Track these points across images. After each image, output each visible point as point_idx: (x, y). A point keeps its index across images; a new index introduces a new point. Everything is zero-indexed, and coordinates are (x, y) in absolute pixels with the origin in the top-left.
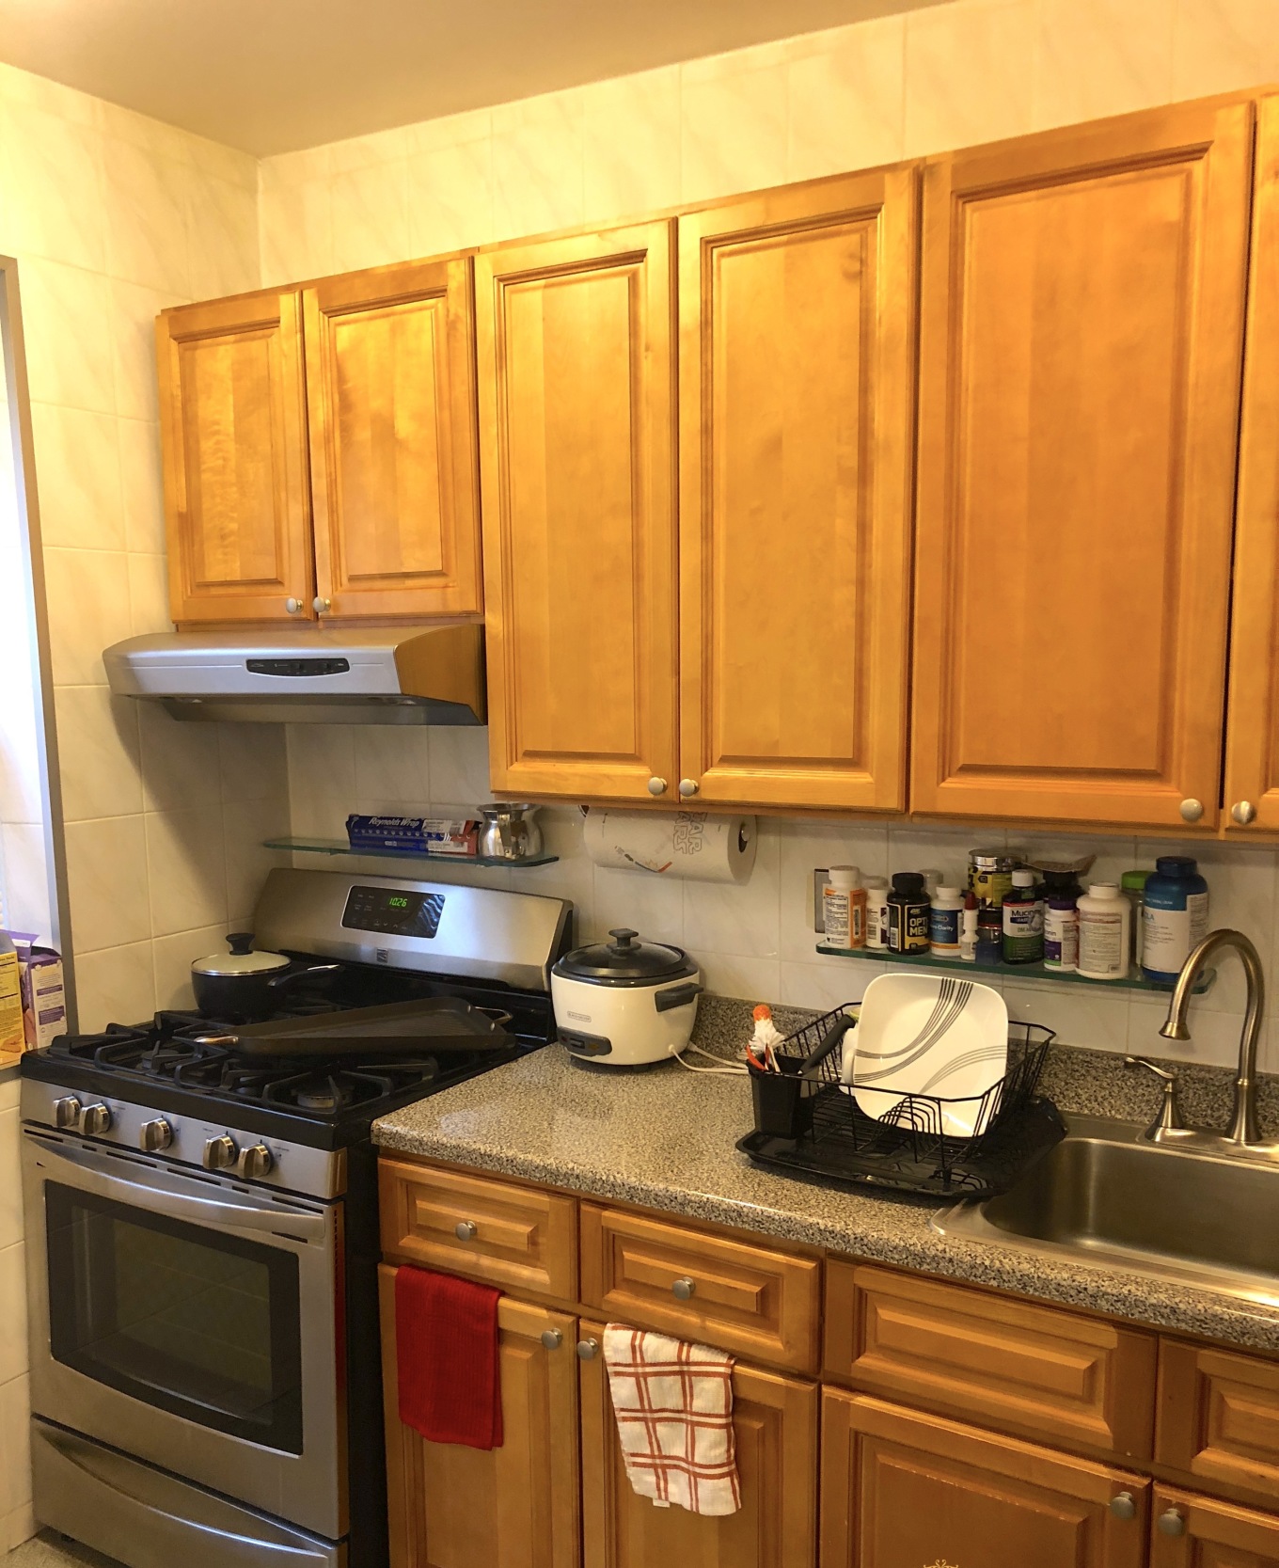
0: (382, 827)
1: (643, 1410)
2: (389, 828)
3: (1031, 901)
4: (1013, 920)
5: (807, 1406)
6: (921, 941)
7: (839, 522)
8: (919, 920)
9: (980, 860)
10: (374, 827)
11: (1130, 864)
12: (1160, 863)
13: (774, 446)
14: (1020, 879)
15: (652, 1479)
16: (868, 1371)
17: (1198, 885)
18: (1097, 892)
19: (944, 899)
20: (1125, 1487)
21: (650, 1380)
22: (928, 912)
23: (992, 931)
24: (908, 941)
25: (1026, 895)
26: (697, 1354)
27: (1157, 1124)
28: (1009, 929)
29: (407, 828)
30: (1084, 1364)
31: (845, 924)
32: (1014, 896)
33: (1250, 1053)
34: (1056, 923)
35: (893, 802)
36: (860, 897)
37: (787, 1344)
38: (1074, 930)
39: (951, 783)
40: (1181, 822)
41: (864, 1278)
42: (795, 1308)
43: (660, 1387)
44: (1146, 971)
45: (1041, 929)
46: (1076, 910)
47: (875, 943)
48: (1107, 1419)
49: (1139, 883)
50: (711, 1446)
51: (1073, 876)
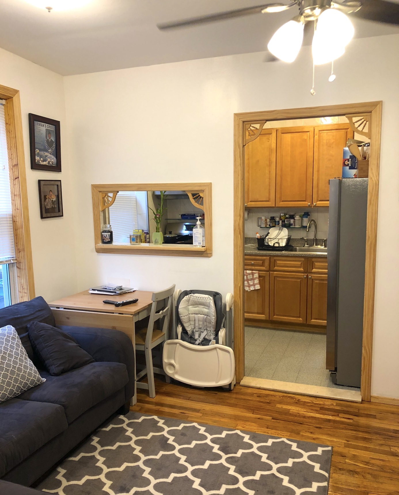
0: (188, 215)
1: (247, 280)
2: (189, 216)
3: (289, 219)
4: (287, 221)
5: (268, 275)
6: (274, 225)
7: (266, 171)
8: (274, 222)
9: (281, 214)
10: (186, 216)
11: (300, 214)
12: (304, 213)
13: (258, 161)
14: (287, 216)
15: (248, 288)
16: (276, 269)
17: (309, 215)
18: (297, 217)
19: (277, 219)
20: (305, 275)
21: (248, 276)
22: (275, 221)
23: (283, 223)
24: (273, 225)
25: (288, 218)
26: (254, 271)
27: (305, 245)
28: (286, 222)
29: (192, 215)
30: (300, 263)
31: (264, 224)
32: (287, 218)
33: (315, 236)
34: (292, 221)
35: (274, 206)
36: (266, 220)
37: (266, 268)
38: (294, 222)
39: (281, 203)
40: (308, 206)
41: (275, 258)
42: (267, 263)
43: (249, 276)
44: (303, 226)
45: (290, 222)
46: (294, 219)
47: (268, 226)
48: (303, 269)
49: (302, 216)
50: (257, 281)
51: (293, 215)
